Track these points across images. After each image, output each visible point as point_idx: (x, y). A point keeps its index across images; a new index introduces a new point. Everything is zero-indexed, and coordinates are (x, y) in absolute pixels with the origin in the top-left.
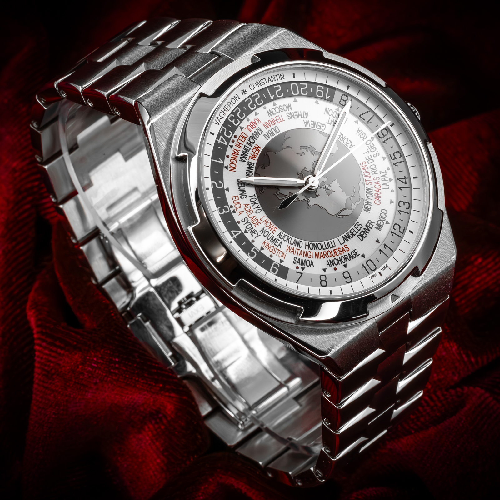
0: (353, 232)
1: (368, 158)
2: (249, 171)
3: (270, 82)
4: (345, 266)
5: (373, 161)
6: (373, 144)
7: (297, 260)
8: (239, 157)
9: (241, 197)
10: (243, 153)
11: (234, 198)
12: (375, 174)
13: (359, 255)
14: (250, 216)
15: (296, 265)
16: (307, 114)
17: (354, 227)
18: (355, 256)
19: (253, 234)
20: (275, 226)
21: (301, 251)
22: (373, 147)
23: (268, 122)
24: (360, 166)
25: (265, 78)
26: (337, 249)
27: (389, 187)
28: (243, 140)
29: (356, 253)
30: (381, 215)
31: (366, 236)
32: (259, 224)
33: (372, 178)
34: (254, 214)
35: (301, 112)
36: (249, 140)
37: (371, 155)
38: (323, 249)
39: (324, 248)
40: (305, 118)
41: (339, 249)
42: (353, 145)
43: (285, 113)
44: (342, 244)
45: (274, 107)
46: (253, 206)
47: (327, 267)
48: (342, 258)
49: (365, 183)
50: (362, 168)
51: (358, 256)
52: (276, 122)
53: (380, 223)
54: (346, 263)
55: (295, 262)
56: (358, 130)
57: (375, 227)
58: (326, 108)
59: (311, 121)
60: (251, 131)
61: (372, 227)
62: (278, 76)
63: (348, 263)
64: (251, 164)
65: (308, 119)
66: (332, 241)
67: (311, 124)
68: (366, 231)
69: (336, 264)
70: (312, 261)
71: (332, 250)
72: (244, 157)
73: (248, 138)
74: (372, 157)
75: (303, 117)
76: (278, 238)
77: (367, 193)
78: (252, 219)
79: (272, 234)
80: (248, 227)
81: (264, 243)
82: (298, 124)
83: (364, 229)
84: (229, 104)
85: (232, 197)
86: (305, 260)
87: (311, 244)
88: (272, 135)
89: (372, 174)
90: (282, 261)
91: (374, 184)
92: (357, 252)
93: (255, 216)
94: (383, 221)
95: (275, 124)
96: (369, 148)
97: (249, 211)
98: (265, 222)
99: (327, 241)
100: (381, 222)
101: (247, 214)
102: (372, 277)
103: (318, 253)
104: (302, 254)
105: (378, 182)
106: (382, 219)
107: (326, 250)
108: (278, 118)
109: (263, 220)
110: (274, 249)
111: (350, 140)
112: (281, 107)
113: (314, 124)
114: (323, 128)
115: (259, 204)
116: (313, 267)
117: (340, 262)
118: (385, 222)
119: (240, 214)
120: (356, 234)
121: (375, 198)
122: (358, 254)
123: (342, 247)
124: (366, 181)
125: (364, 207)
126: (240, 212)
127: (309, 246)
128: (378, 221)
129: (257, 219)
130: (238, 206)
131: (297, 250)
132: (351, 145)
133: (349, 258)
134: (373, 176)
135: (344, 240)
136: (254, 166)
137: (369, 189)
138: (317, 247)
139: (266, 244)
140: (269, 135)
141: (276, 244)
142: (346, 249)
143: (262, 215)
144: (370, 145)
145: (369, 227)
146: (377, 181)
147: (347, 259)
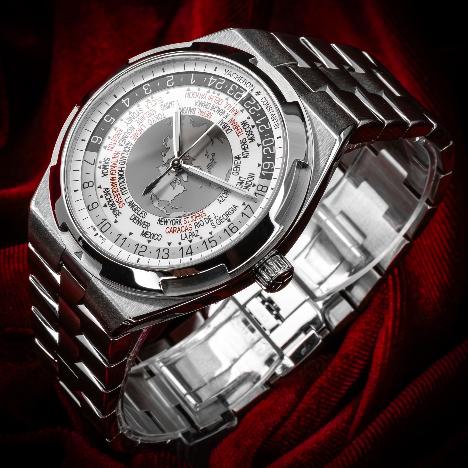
0: (138, 210)
1: (209, 217)
2: (187, 110)
3: (271, 116)
4: (105, 206)
5: (207, 223)
6: (224, 221)
7: (107, 161)
8: (199, 100)
9: (162, 105)
10: (203, 102)
11: (160, 99)
12: (195, 226)
13: (117, 218)
14: (145, 115)
15: (102, 160)
16: (247, 157)
17: (143, 211)
18: (115, 213)
19: (128, 120)
20: (137, 138)
21: (117, 164)
22: (221, 222)
23: (235, 122)
24: (201, 211)
25: (273, 111)
26: (120, 196)
27: (183, 240)
28: (216, 102)
29: (118, 214)
30: (156, 235)
31: (134, 222)
32: (138, 124)
33: (190, 223)
34: (147, 119)
35: (248, 151)
36: (216, 107)
37: (212, 220)
38: (119, 184)
39: (121, 185)
40: (243, 156)
41: (120, 199)
42: (221, 202)
43: (246, 137)
44: (126, 201)
45: (250, 127)
46: (154, 116)
47: (103, 189)
48: (112, 202)
49: (186, 217)
50: (199, 213)
51: (116, 216)
52: (236, 130)
53: (148, 235)
54: (108, 206)
55: (105, 159)
56: (236, 207)
57: (144, 231)
58: (254, 174)
59: (240, 162)
60: (225, 107)
61: (144, 228)
62: (277, 123)
63: (108, 208)
64: (194, 111)
65: (242, 158)
66: (128, 191)
67: (237, 162)
68: (139, 222)
69: (106, 197)
70: (108, 175)
71: (120, 192)
72: (200, 104)
73: (219, 106)
74: (211, 221)
75: (244, 153)
76: (127, 142)
77: (176, 219)
78: (143, 117)
79: (130, 136)
80: (134, 114)
81: (121, 130)
82: (236, 149)
83: (141, 220)
84: (246, 81)
85: (161, 97)
86: (108, 168)
87: (123, 173)
88: (223, 127)
89: (195, 223)
90: (105, 147)
91: (185, 225)
92: (119, 216)
93: (145, 119)
94: (150, 237)
95: (234, 128)
96: (219, 218)
97: (149, 114)
98: (140, 129)
99: (127, 187)
100: (150, 235)
101: (147, 112)
102: (93, 228)
103: (116, 180)
104: (113, 165)
105: (187, 229)
106: (152, 236)
107: (118, 187)
108: (240, 131)
109: (143, 127)
110: (116, 139)
111: (225, 199)
112: (251, 132)
113: (238, 165)
114: (234, 173)
115: (157, 122)
116: (102, 177)
117: (108, 200)
118: (149, 239)
119: (146, 106)
120: (136, 213)
121: (171, 228)
122: (117, 216)
123: (122, 201)
124: (187, 218)
125: (162, 218)
126: (148, 105)
127: (121, 171)
128: (149, 232)
129: (142, 122)
130: (153, 103)
131: (116, 160)
132: (221, 201)
133: (113, 208)
134: (193, 224)
135: (129, 202)
136: (192, 114)
137: (180, 222)
138: (121, 178)
139: (120, 132)
140: (223, 125)
141: (121, 141)
142: (121, 204)
143: (147, 125)
144: (222, 219)
145: (144, 224)
146: (189, 228)
147: (111, 207)
